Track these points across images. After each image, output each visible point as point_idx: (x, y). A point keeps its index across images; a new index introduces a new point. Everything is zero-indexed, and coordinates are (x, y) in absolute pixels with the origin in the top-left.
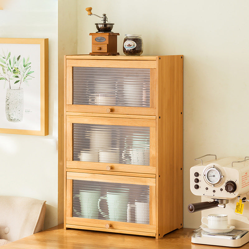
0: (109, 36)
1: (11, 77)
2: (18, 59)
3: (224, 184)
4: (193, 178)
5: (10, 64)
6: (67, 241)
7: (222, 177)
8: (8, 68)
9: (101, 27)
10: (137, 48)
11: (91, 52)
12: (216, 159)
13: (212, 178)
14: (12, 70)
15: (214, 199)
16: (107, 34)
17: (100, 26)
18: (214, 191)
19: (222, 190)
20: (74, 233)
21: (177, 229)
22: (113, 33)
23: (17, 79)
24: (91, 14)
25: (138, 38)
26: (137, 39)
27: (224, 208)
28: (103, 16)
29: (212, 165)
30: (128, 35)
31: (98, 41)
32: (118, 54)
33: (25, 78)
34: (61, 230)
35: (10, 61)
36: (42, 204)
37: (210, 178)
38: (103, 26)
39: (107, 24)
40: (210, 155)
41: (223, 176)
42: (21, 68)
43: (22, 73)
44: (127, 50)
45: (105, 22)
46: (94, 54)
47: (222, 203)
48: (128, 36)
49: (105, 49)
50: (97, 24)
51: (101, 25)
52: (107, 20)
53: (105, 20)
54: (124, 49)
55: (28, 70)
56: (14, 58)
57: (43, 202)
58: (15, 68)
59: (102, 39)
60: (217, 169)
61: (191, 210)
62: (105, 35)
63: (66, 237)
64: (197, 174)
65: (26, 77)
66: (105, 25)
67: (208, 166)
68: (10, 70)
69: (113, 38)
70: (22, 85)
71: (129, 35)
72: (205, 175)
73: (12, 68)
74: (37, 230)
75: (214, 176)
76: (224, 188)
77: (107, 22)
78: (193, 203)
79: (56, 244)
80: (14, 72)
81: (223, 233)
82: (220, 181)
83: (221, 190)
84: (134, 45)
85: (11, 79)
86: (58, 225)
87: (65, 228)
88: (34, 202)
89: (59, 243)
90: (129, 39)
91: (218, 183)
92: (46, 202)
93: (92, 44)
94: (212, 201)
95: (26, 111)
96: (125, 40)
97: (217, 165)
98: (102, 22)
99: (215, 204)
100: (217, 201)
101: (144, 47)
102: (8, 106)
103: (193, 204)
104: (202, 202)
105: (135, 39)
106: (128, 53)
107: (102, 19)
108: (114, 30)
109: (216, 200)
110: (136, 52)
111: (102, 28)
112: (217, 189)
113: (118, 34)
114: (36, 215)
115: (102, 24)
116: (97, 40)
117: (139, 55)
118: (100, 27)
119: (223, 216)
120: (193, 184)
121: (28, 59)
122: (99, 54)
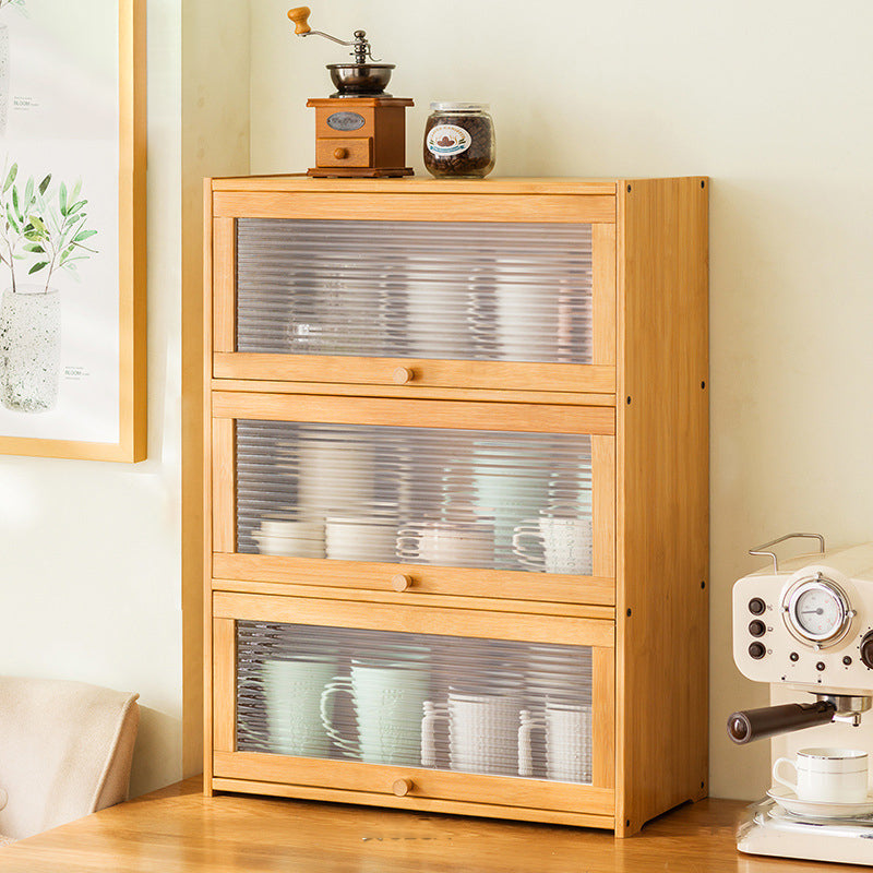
0: (377, 108)
1: (18, 251)
2: (44, 186)
3: (858, 642)
4: (742, 618)
5: (16, 205)
6: (216, 838)
7: (851, 614)
8: (7, 220)
9: (347, 79)
10: (473, 152)
11: (314, 167)
12: (823, 550)
13: (812, 621)
14: (21, 226)
15: (819, 695)
16: (370, 102)
17: (344, 74)
18: (821, 667)
19: (847, 661)
20: (240, 809)
21: (688, 803)
22: (389, 98)
23: (39, 258)
24: (307, 32)
25: (476, 115)
26: (473, 120)
27: (856, 725)
28: (353, 39)
29: (812, 570)
30: (441, 105)
31: (337, 125)
32: (410, 172)
33: (65, 255)
34: (192, 799)
35: (14, 194)
36: (125, 707)
37: (805, 618)
38: (357, 75)
39: (370, 66)
40: (800, 535)
41: (854, 611)
42: (53, 221)
43: (55, 236)
44: (437, 157)
45: (362, 61)
46: (325, 174)
47: (847, 708)
48: (442, 107)
49: (361, 157)
50: (333, 68)
51: (349, 72)
52: (369, 54)
53: (362, 53)
54: (427, 154)
55: (76, 225)
56: (30, 186)
57: (127, 700)
58: (32, 218)
59: (352, 119)
60: (831, 585)
61: (740, 735)
62: (363, 104)
63: (213, 823)
64: (758, 606)
65: (71, 249)
66: (363, 69)
67: (797, 575)
68: (14, 224)
69: (392, 114)
70: (56, 277)
71: (446, 104)
72: (787, 610)
73: (21, 220)
74: (106, 800)
75: (820, 612)
76: (856, 655)
77: (368, 61)
78: (745, 709)
79: (175, 847)
80: (27, 235)
81: (853, 817)
82: (842, 628)
83: (845, 663)
84: (462, 141)
85: (17, 258)
86: (184, 781)
87: (207, 791)
88: (97, 699)
89: (185, 843)
90: (446, 121)
91: (835, 636)
92: (137, 697)
93: (318, 137)
94: (813, 700)
95: (67, 372)
96: (431, 124)
97: (830, 572)
98: (353, 60)
99: (822, 714)
100: (829, 702)
101: (498, 148)
102: (6, 354)
103: (745, 713)
104: (772, 705)
105: (466, 118)
106: (443, 170)
107: (352, 49)
108: (393, 89)
109: (826, 699)
110: (470, 165)
111: (351, 80)
112: (834, 659)
113: (410, 102)
114: (102, 745)
115: (353, 67)
116: (334, 125)
117: (481, 177)
118: (343, 78)
119: (853, 756)
120: (742, 639)
121: (78, 188)
122: (339, 174)
